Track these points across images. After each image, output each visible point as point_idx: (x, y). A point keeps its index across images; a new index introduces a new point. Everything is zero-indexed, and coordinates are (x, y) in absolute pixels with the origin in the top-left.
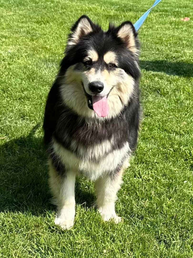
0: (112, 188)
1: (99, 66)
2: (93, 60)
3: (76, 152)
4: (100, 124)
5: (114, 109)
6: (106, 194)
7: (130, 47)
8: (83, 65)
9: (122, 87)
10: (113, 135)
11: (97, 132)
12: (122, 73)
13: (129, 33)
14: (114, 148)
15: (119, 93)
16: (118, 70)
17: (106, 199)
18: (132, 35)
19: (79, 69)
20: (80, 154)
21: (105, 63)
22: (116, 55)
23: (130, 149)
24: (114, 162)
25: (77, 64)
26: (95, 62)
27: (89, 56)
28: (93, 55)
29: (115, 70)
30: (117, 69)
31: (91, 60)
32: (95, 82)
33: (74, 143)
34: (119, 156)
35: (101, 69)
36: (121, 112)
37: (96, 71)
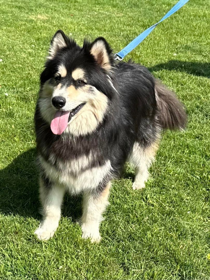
0: (94, 206)
1: (66, 81)
2: (62, 76)
3: (55, 166)
4: (74, 139)
5: (87, 125)
6: (88, 212)
7: (105, 64)
8: (54, 80)
9: (95, 103)
10: (91, 152)
11: (72, 148)
12: (92, 90)
13: (102, 50)
14: (93, 165)
15: (92, 109)
16: (88, 86)
17: (89, 217)
18: (105, 51)
19: (52, 84)
20: (59, 168)
21: (73, 79)
22: (85, 72)
23: (111, 167)
24: (95, 179)
25: (51, 79)
26: (63, 78)
27: (59, 72)
28: (62, 71)
29: (85, 86)
30: (86, 85)
31: (60, 75)
32: (57, 97)
33: (53, 156)
34: (100, 173)
35: (67, 85)
36: (97, 129)
37: (62, 87)
